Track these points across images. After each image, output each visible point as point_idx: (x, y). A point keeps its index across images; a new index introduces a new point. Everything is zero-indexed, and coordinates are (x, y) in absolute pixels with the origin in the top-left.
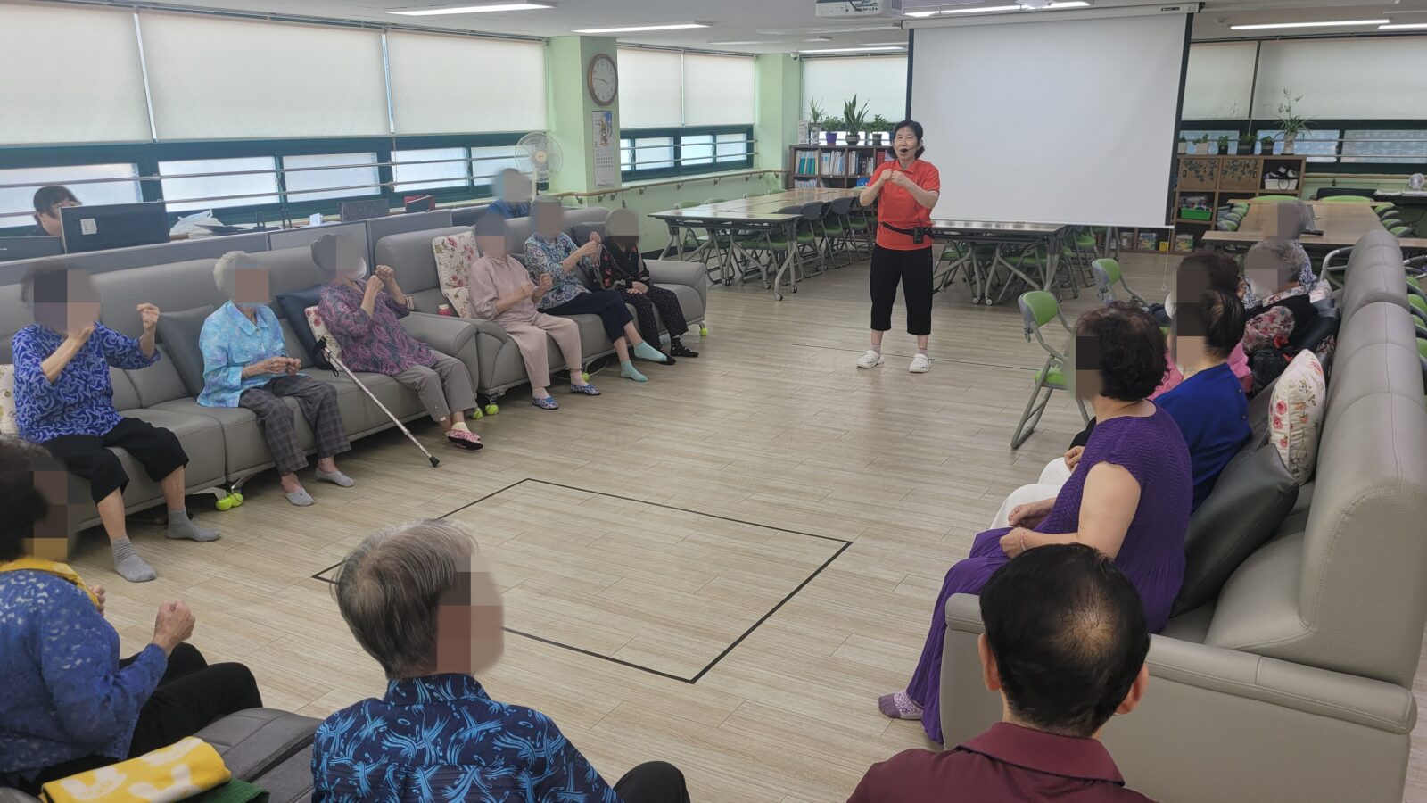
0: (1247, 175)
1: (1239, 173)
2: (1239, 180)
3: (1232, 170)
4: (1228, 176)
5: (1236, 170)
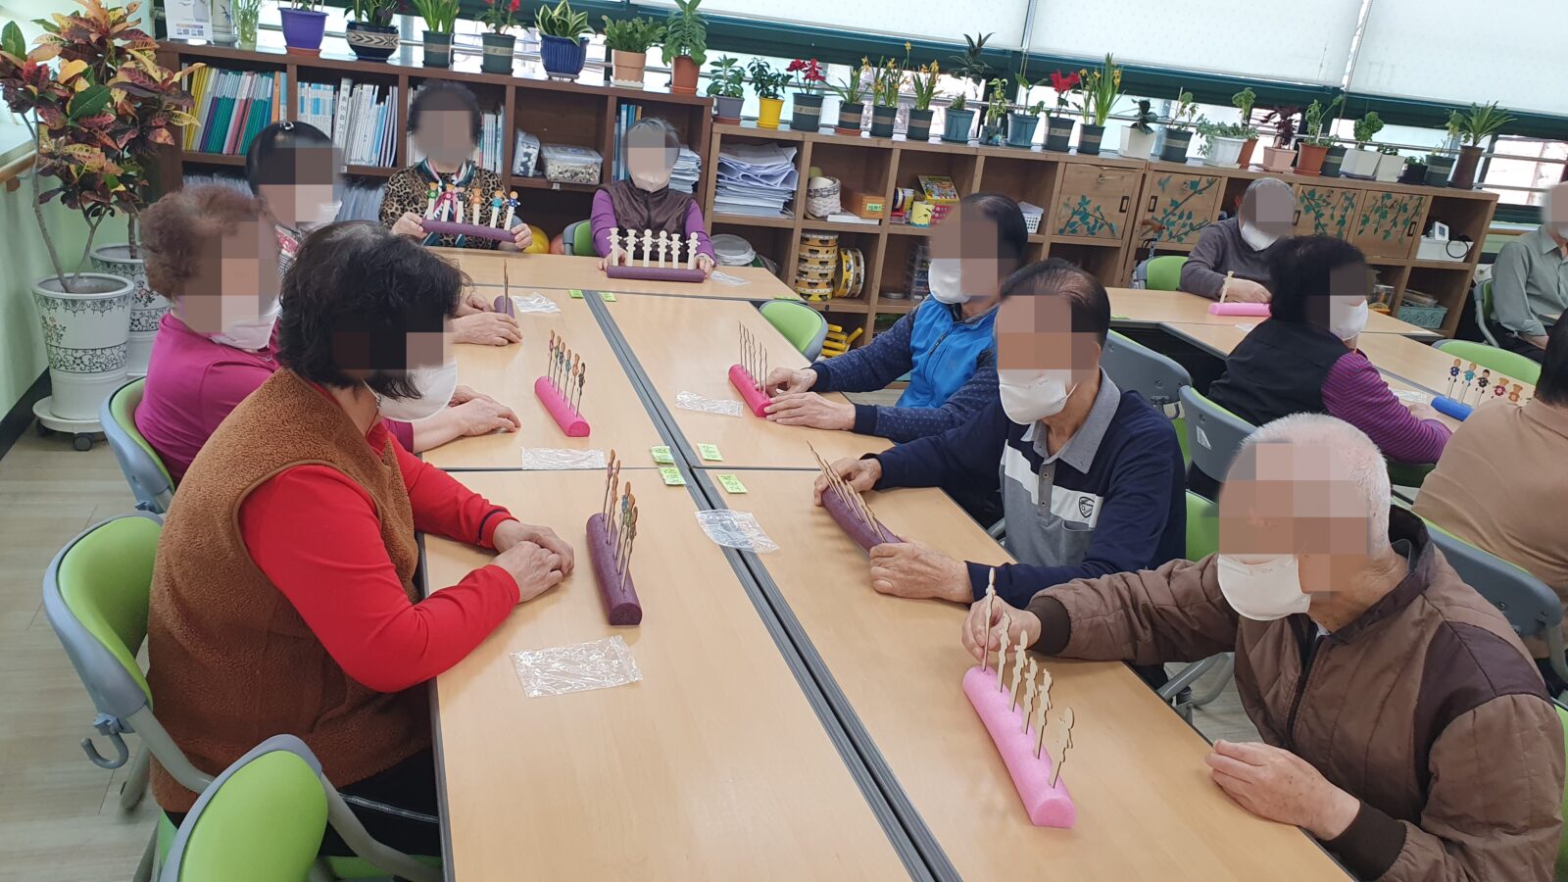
0: (1400, 227)
1: (1387, 224)
2: (1385, 238)
3: (1378, 214)
4: (1371, 226)
5: (1384, 216)
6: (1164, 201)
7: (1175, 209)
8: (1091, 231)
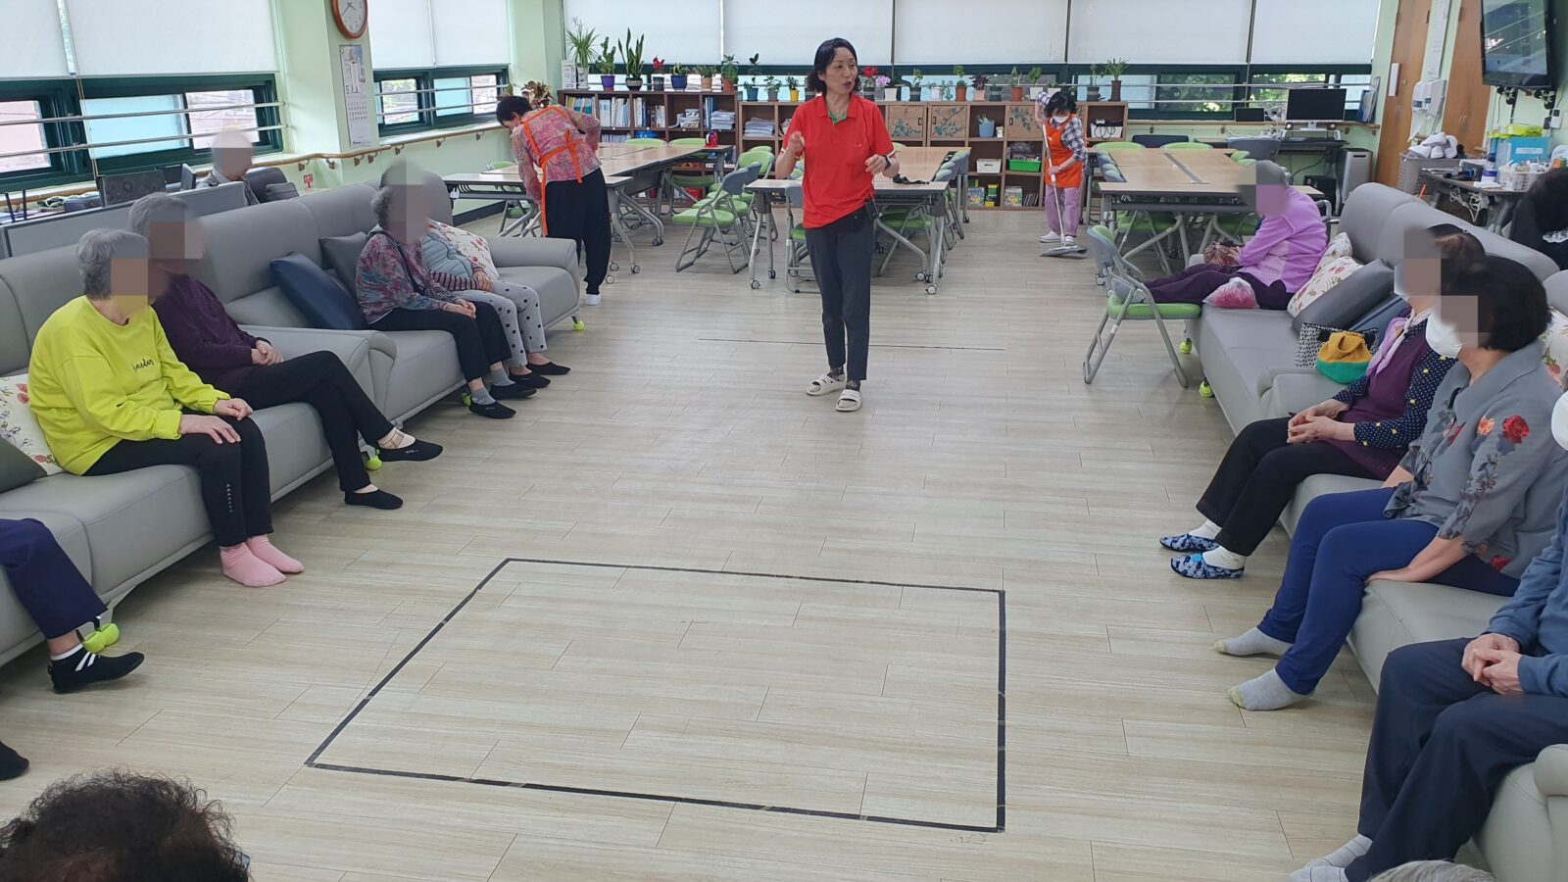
6: (940, 118)
7: (947, 120)
8: (907, 134)
